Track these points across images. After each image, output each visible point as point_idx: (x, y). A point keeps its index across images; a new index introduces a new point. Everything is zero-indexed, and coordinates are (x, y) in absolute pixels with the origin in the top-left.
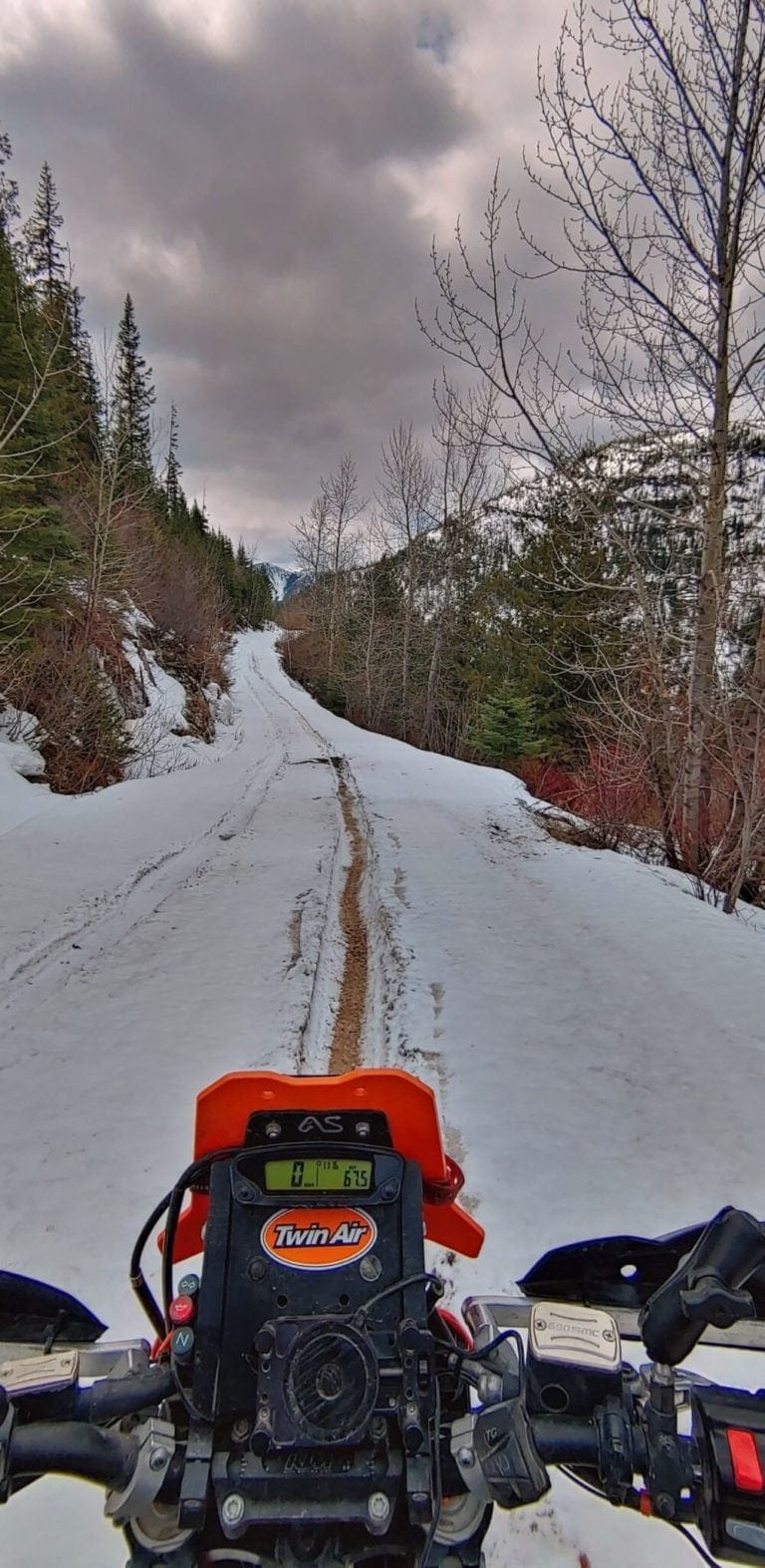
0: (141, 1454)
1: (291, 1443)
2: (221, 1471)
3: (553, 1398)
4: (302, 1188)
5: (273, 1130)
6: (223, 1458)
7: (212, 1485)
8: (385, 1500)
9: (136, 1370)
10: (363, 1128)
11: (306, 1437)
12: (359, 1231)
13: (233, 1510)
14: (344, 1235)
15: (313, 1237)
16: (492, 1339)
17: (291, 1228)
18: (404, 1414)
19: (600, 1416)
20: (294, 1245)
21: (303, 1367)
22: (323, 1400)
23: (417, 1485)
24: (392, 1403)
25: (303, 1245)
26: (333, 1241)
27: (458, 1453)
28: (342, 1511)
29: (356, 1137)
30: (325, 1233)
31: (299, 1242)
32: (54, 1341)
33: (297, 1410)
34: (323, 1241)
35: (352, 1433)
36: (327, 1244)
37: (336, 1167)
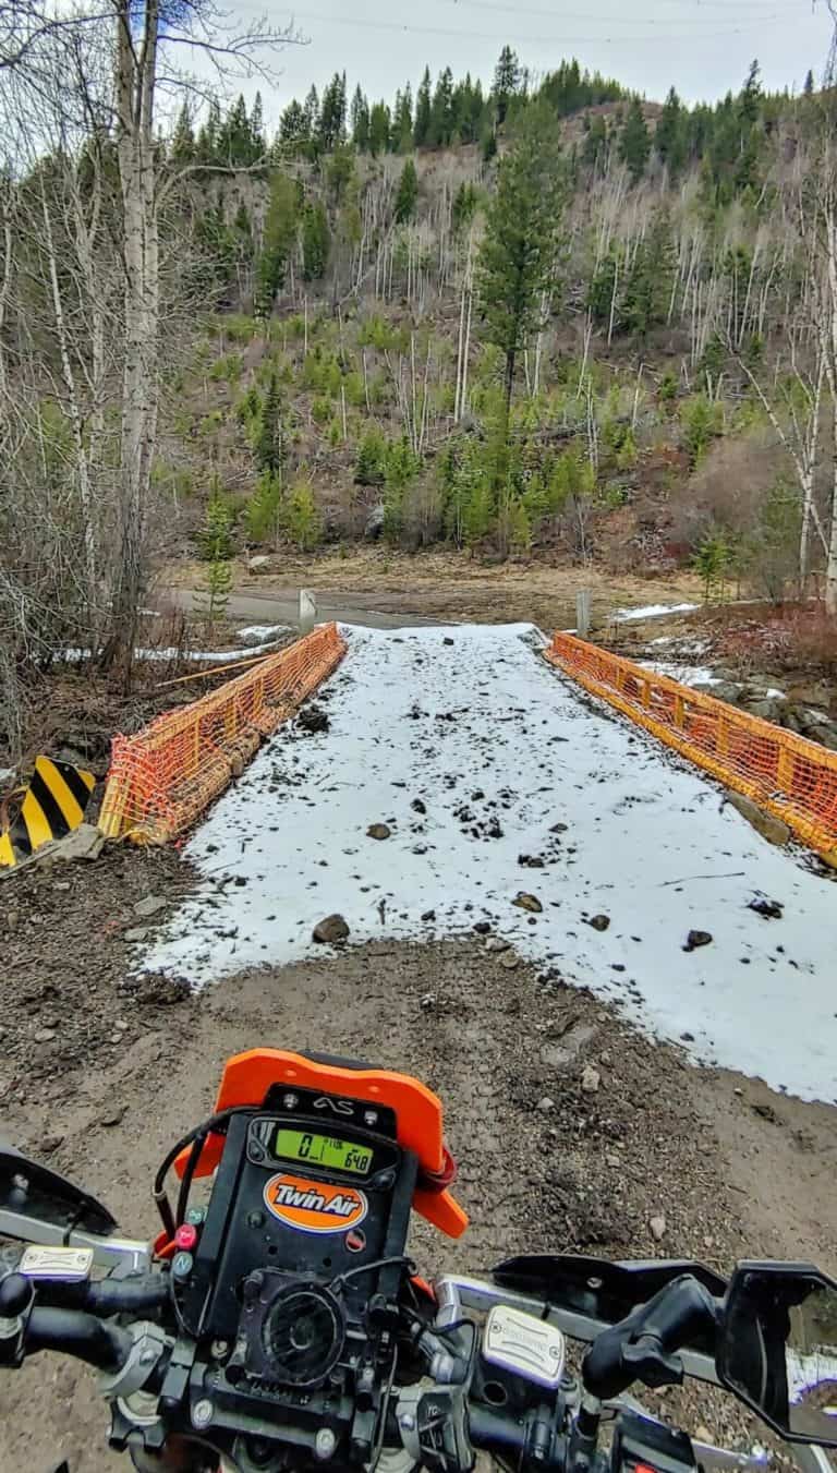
0: (134, 1349)
1: (260, 1376)
2: (197, 1380)
3: (494, 1393)
4: (307, 1159)
5: (290, 1101)
6: (201, 1368)
7: (188, 1387)
8: (332, 1436)
9: (140, 1271)
10: (371, 1117)
11: (274, 1374)
12: (353, 1205)
13: (202, 1413)
14: (337, 1204)
15: (310, 1201)
16: (453, 1320)
17: (292, 1189)
18: (360, 1375)
19: (531, 1420)
20: (292, 1205)
21: (282, 1315)
22: (292, 1347)
23: (361, 1432)
24: (353, 1360)
25: (300, 1206)
26: (327, 1209)
27: (402, 1417)
28: (294, 1436)
29: (364, 1123)
30: (321, 1200)
31: (297, 1203)
32: (73, 1228)
33: (269, 1350)
34: (318, 1207)
35: (313, 1381)
36: (321, 1210)
37: (341, 1147)
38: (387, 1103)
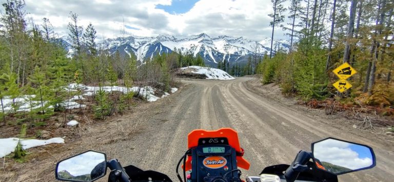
4: (211, 152)
5: (204, 142)
10: (222, 141)
12: (223, 161)
14: (220, 162)
15: (214, 163)
17: (209, 161)
20: (210, 164)
25: (212, 164)
26: (218, 163)
30: (216, 162)
36: (216, 164)
38: (225, 136)
